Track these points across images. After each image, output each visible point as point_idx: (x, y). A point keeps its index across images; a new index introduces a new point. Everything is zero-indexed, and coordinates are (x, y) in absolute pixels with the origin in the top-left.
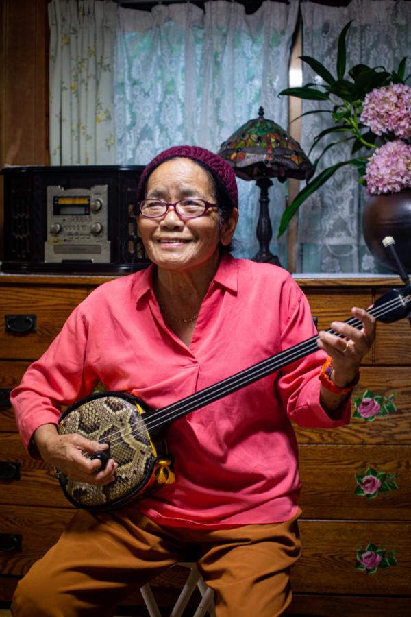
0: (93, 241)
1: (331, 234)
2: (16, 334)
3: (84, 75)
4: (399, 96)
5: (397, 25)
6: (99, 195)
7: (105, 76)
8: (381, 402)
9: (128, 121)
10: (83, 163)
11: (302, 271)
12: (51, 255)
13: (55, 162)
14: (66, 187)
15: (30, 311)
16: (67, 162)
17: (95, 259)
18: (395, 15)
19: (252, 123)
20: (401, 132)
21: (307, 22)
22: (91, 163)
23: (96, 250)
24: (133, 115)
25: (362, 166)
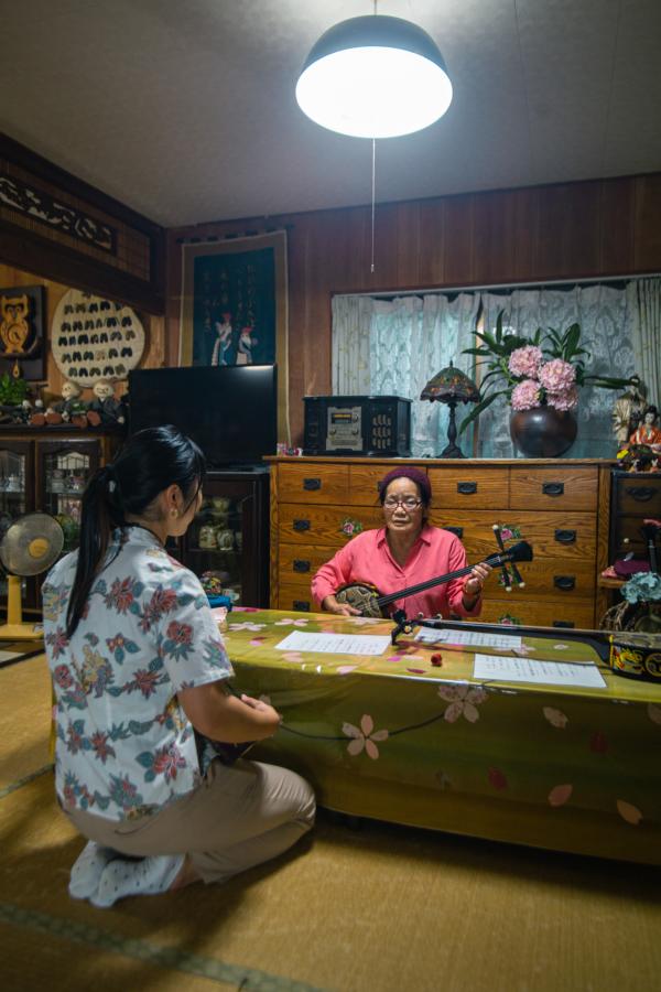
0: (353, 438)
1: (498, 436)
2: (309, 489)
3: (352, 341)
4: (530, 354)
5: (541, 306)
6: (357, 412)
7: (364, 342)
8: (513, 531)
9: (378, 367)
10: (351, 395)
11: (481, 457)
12: (330, 447)
13: (335, 394)
14: (339, 408)
15: (318, 477)
16: (342, 394)
17: (353, 448)
18: (540, 301)
19: (446, 370)
20: (530, 375)
21: (485, 306)
22: (356, 394)
23: (355, 443)
24: (381, 364)
25: (509, 394)
